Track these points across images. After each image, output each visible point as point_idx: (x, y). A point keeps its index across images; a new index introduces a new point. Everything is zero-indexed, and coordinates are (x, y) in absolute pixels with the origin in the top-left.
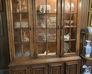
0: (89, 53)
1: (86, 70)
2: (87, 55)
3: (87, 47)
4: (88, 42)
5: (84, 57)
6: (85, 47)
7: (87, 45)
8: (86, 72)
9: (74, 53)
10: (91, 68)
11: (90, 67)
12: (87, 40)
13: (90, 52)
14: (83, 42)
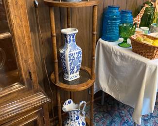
1: (73, 115)
4: (70, 35)
5: (63, 86)
6: (62, 52)
8: (72, 120)
9: (16, 86)
10: (85, 105)
13: (79, 64)
14: (52, 36)
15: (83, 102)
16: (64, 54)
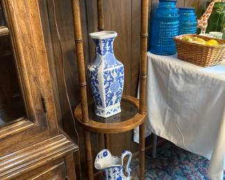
0: (114, 98)
1: (112, 175)
2: (107, 109)
3: (101, 70)
4: (104, 41)
5: (95, 125)
6: (92, 69)
7: (103, 57)
11: (128, 156)
12: (100, 30)
13: (121, 89)
14: (77, 42)
15: (127, 153)
16: (95, 73)
